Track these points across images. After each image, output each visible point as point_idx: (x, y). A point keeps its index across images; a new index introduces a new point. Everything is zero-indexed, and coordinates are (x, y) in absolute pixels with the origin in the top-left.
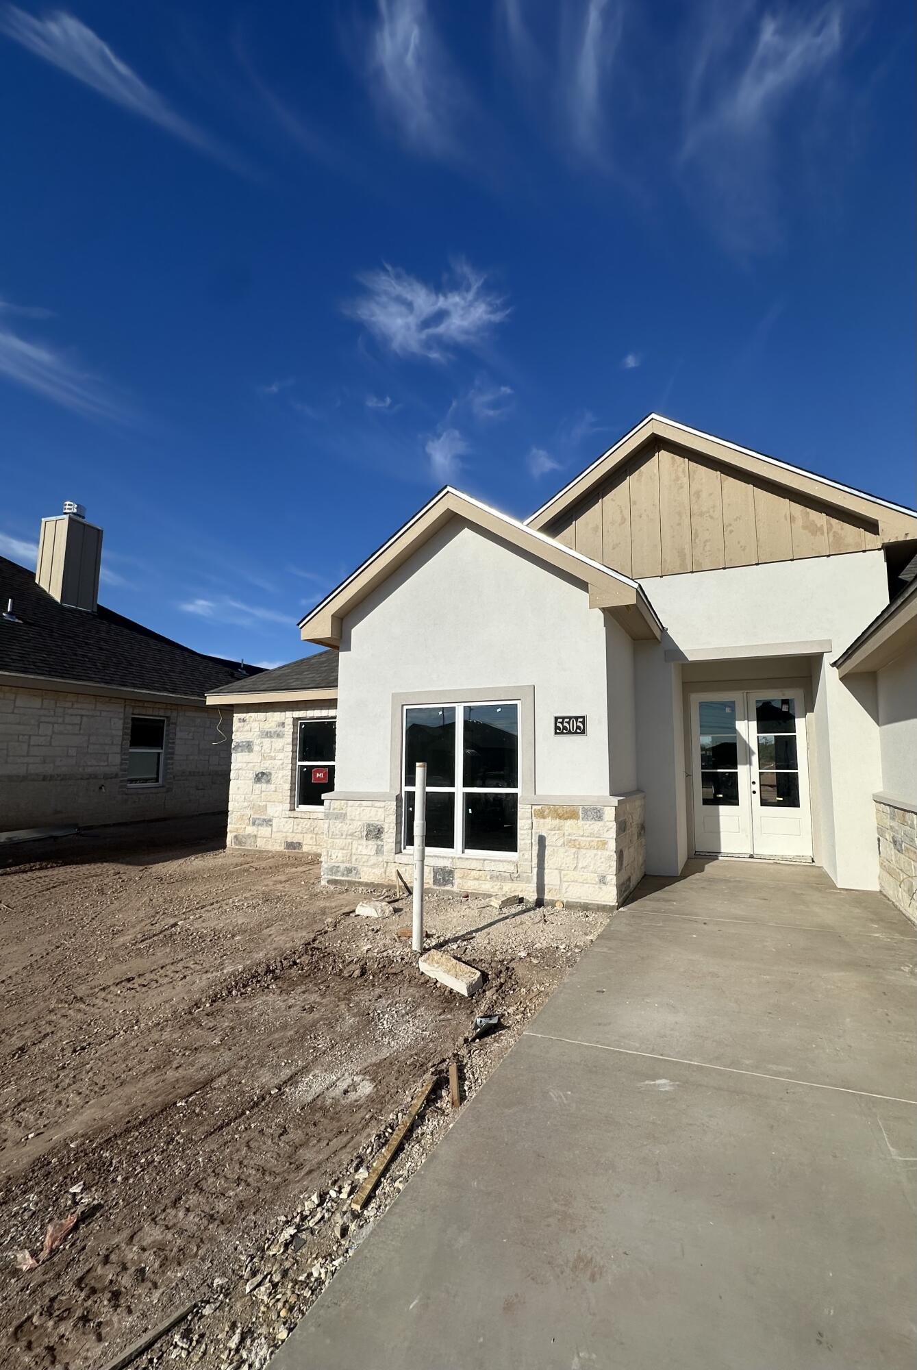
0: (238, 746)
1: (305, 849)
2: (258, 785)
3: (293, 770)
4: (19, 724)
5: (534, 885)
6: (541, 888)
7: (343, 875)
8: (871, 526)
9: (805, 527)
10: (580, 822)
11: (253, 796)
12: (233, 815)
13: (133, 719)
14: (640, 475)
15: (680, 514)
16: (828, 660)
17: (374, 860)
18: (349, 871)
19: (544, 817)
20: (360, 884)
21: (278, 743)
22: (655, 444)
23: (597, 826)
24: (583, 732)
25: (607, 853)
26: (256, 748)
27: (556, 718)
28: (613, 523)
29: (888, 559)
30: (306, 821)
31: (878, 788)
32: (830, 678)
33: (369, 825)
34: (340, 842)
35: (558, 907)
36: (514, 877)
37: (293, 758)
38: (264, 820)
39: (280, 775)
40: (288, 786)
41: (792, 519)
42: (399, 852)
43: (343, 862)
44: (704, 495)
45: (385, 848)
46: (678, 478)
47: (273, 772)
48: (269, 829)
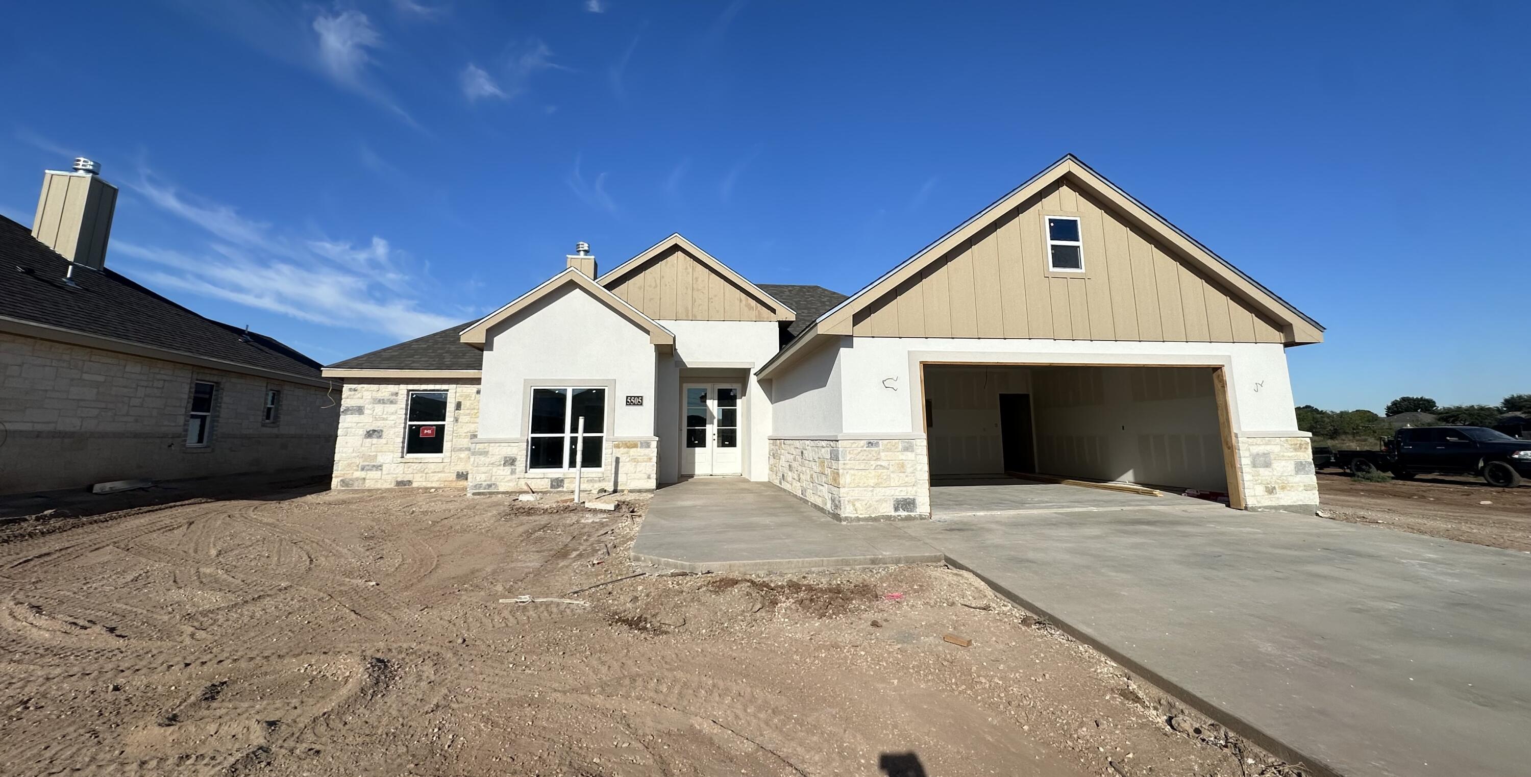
0: (347, 410)
1: (415, 485)
2: (369, 440)
3: (405, 428)
4: (124, 387)
5: (612, 483)
6: (616, 483)
7: (485, 489)
8: (773, 311)
9: (746, 306)
10: (639, 449)
11: (363, 448)
12: (340, 464)
13: (197, 384)
14: (667, 262)
15: (687, 288)
16: (753, 372)
17: (510, 477)
18: (490, 486)
19: (619, 448)
20: (498, 493)
21: (392, 408)
22: (676, 248)
23: (647, 451)
24: (641, 404)
25: (652, 464)
26: (366, 412)
27: (627, 397)
28: (650, 286)
29: (780, 327)
30: (417, 465)
31: (770, 433)
32: (753, 380)
33: (506, 457)
34: (484, 469)
35: (626, 492)
36: (601, 480)
37: (406, 419)
38: (374, 466)
39: (392, 432)
40: (401, 440)
41: (741, 301)
42: (526, 472)
43: (485, 481)
44: (700, 280)
45: (517, 471)
46: (686, 268)
47: (384, 430)
48: (380, 472)
